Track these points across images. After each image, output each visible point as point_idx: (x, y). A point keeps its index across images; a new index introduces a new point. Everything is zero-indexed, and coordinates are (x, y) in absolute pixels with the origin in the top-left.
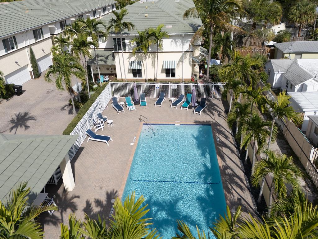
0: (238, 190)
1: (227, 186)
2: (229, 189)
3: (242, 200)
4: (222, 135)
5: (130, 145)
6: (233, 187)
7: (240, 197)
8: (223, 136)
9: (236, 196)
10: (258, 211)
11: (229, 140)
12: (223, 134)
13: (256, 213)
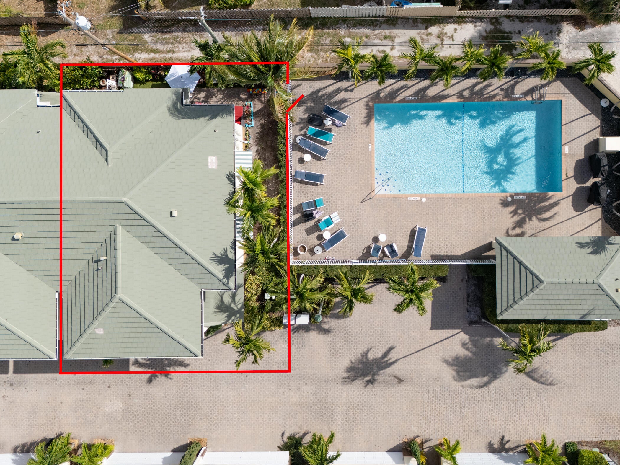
0: (490, 89)
1: (486, 98)
2: (490, 96)
3: (502, 87)
4: (399, 93)
5: (425, 202)
6: (487, 92)
7: (499, 88)
8: (403, 92)
9: (498, 91)
10: (513, 76)
11: (411, 85)
12: (399, 91)
13: (515, 78)
